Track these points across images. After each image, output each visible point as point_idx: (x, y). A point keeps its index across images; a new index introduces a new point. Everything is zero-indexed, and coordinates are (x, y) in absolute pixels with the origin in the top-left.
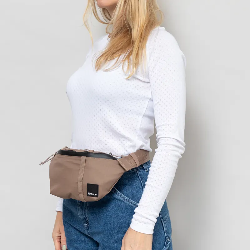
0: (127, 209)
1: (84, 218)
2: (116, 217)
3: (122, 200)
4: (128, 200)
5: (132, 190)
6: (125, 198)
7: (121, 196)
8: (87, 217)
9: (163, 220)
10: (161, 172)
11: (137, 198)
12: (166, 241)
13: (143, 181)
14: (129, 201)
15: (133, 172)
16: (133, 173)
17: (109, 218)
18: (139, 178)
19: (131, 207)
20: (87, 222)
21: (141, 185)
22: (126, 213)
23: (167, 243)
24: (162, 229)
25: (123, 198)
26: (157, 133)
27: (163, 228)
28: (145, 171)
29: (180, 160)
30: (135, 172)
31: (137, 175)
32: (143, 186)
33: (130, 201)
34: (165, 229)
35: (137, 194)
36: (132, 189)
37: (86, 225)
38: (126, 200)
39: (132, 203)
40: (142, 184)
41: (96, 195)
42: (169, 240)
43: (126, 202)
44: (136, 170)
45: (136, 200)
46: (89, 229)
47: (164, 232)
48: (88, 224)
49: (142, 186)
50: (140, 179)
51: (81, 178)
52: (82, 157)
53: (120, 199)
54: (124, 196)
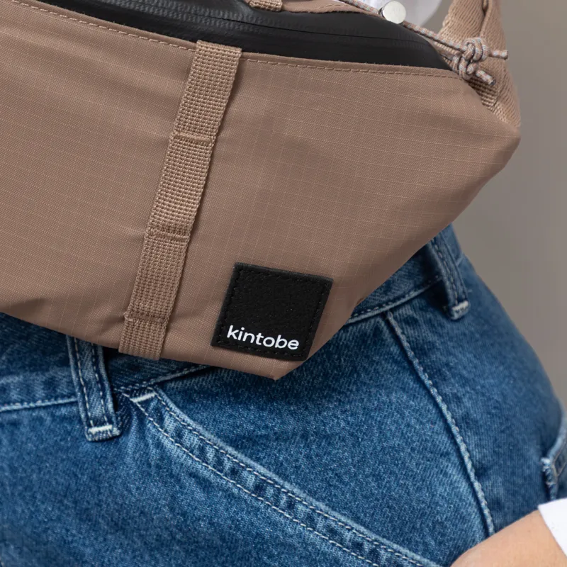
3: (324, 548)
4: (367, 547)
5: (378, 478)
6: (348, 535)
7: (310, 520)
11: (433, 530)
13: (447, 390)
15: (364, 335)
16: (362, 339)
18: (414, 372)
21: (439, 426)
25: (332, 532)
28: (447, 314)
30: (377, 331)
31: (394, 349)
32: (455, 429)
33: (384, 555)
35: (426, 495)
38: (357, 546)
40: (445, 421)
41: (294, 345)
43: (355, 562)
44: (383, 315)
45: (425, 544)
49: (448, 429)
50: (425, 377)
51: (184, 212)
52: (200, 44)
53: (305, 543)
54: (338, 518)
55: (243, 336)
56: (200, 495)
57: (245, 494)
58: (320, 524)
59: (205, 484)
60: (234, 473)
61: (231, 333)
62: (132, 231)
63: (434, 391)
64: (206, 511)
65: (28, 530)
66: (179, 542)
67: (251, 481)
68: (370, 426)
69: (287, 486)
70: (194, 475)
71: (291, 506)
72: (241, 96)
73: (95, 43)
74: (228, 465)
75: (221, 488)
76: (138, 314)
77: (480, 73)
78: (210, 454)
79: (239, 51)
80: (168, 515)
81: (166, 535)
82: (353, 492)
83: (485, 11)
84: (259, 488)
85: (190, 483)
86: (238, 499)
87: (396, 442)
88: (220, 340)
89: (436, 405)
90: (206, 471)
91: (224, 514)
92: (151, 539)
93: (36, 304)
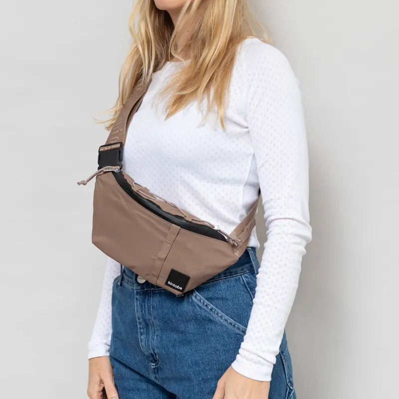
0: (231, 338)
1: (152, 354)
2: (213, 352)
3: (224, 323)
4: (233, 324)
5: (237, 309)
6: (229, 321)
7: (221, 317)
8: (156, 352)
9: (284, 355)
10: (277, 280)
11: (247, 321)
12: (287, 389)
13: (253, 292)
14: (234, 326)
15: (237, 279)
17: (201, 354)
19: (238, 335)
20: (155, 361)
21: (250, 300)
22: (230, 345)
23: (290, 393)
24: (283, 370)
25: (226, 320)
26: (265, 213)
27: (284, 368)
28: (255, 276)
29: (304, 257)
30: (239, 278)
31: (243, 283)
33: (236, 326)
34: (286, 371)
35: (246, 313)
36: (237, 307)
37: (153, 366)
38: (231, 324)
39: (239, 329)
41: (181, 288)
42: (291, 388)
43: (230, 327)
44: (241, 275)
45: (245, 324)
46: (157, 371)
47: (285, 375)
48: (157, 364)
50: (249, 289)
51: (163, 256)
52: (173, 225)
53: (220, 322)
54: (227, 317)
55: (171, 284)
56: (199, 310)
57: (208, 310)
58: (223, 318)
59: (200, 307)
60: (206, 306)
61: (169, 283)
62: (154, 257)
63: (250, 292)
64: (200, 313)
65: (161, 316)
66: (194, 320)
67: (210, 308)
68: (236, 298)
69: (217, 310)
70: (198, 305)
71: (217, 314)
72: (178, 236)
73: (149, 216)
74: (205, 304)
75: (203, 309)
76: (152, 274)
77: (235, 243)
78: (202, 301)
79: (180, 228)
80: (192, 313)
81: (191, 318)
82: (231, 312)
83: (243, 231)
84: (211, 310)
85: (197, 307)
86: (207, 311)
87: (241, 302)
88: (166, 284)
89: (250, 295)
90: (201, 305)
91: (203, 314)
92: (188, 318)
93: (133, 267)
